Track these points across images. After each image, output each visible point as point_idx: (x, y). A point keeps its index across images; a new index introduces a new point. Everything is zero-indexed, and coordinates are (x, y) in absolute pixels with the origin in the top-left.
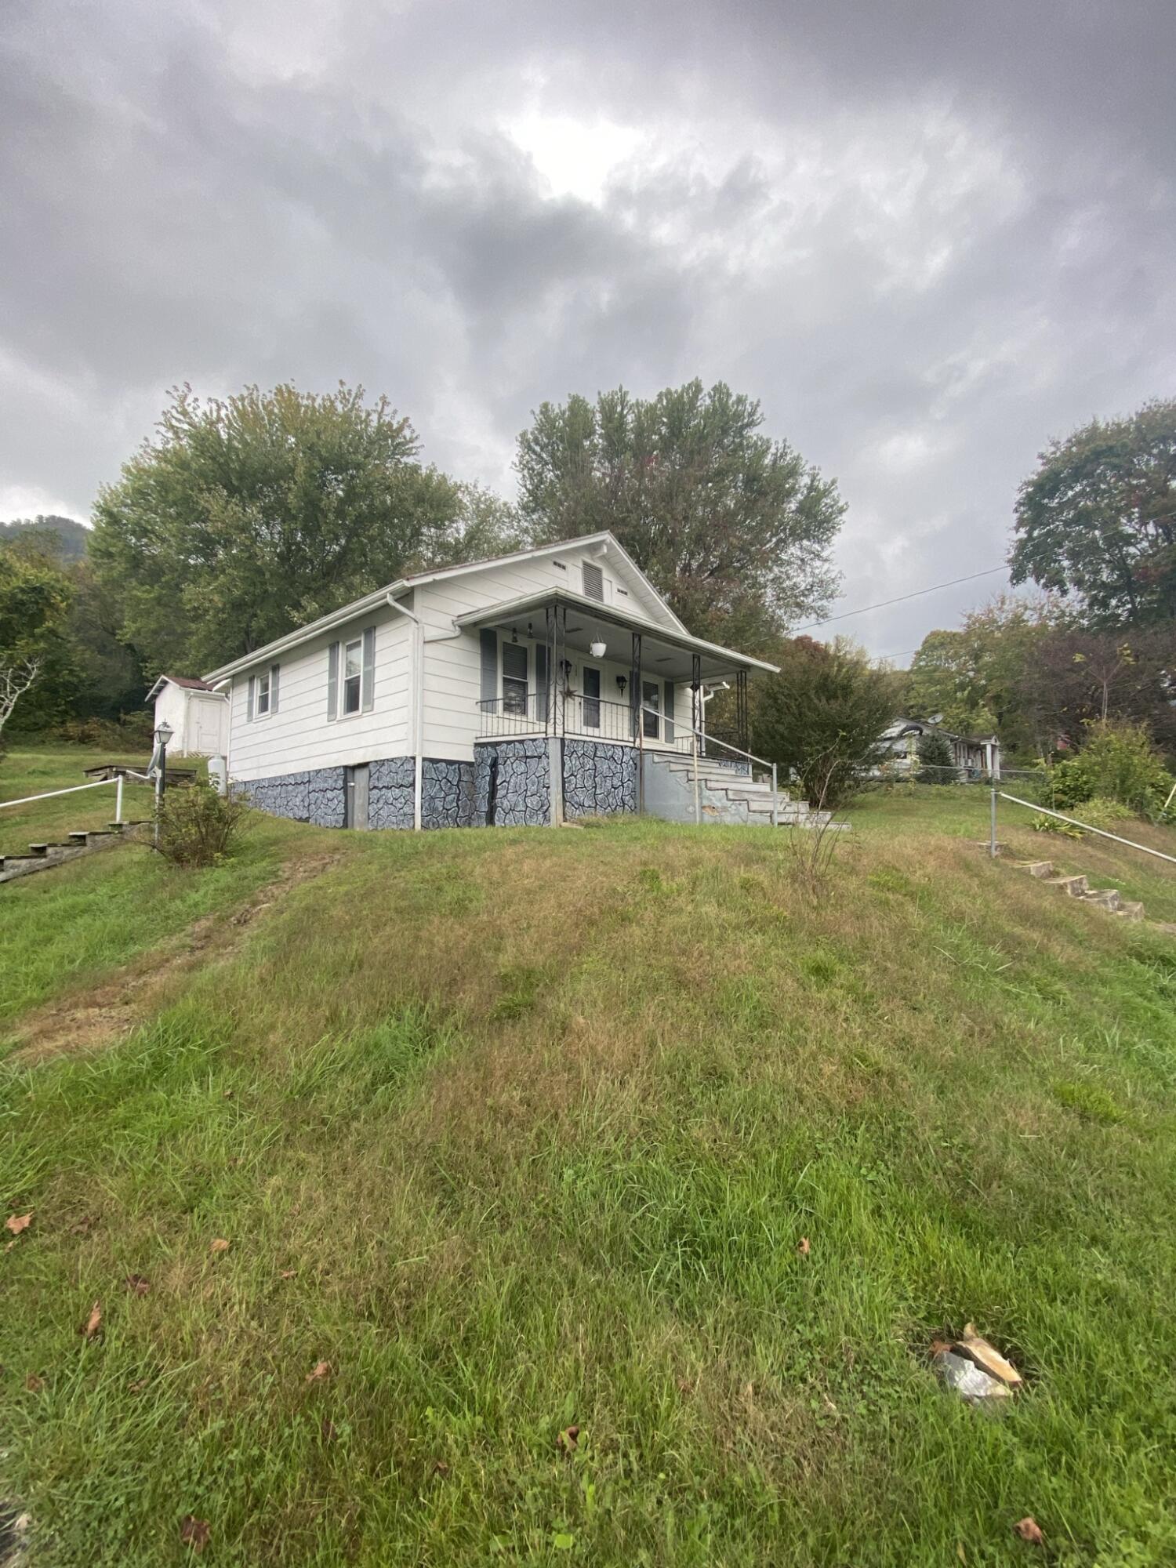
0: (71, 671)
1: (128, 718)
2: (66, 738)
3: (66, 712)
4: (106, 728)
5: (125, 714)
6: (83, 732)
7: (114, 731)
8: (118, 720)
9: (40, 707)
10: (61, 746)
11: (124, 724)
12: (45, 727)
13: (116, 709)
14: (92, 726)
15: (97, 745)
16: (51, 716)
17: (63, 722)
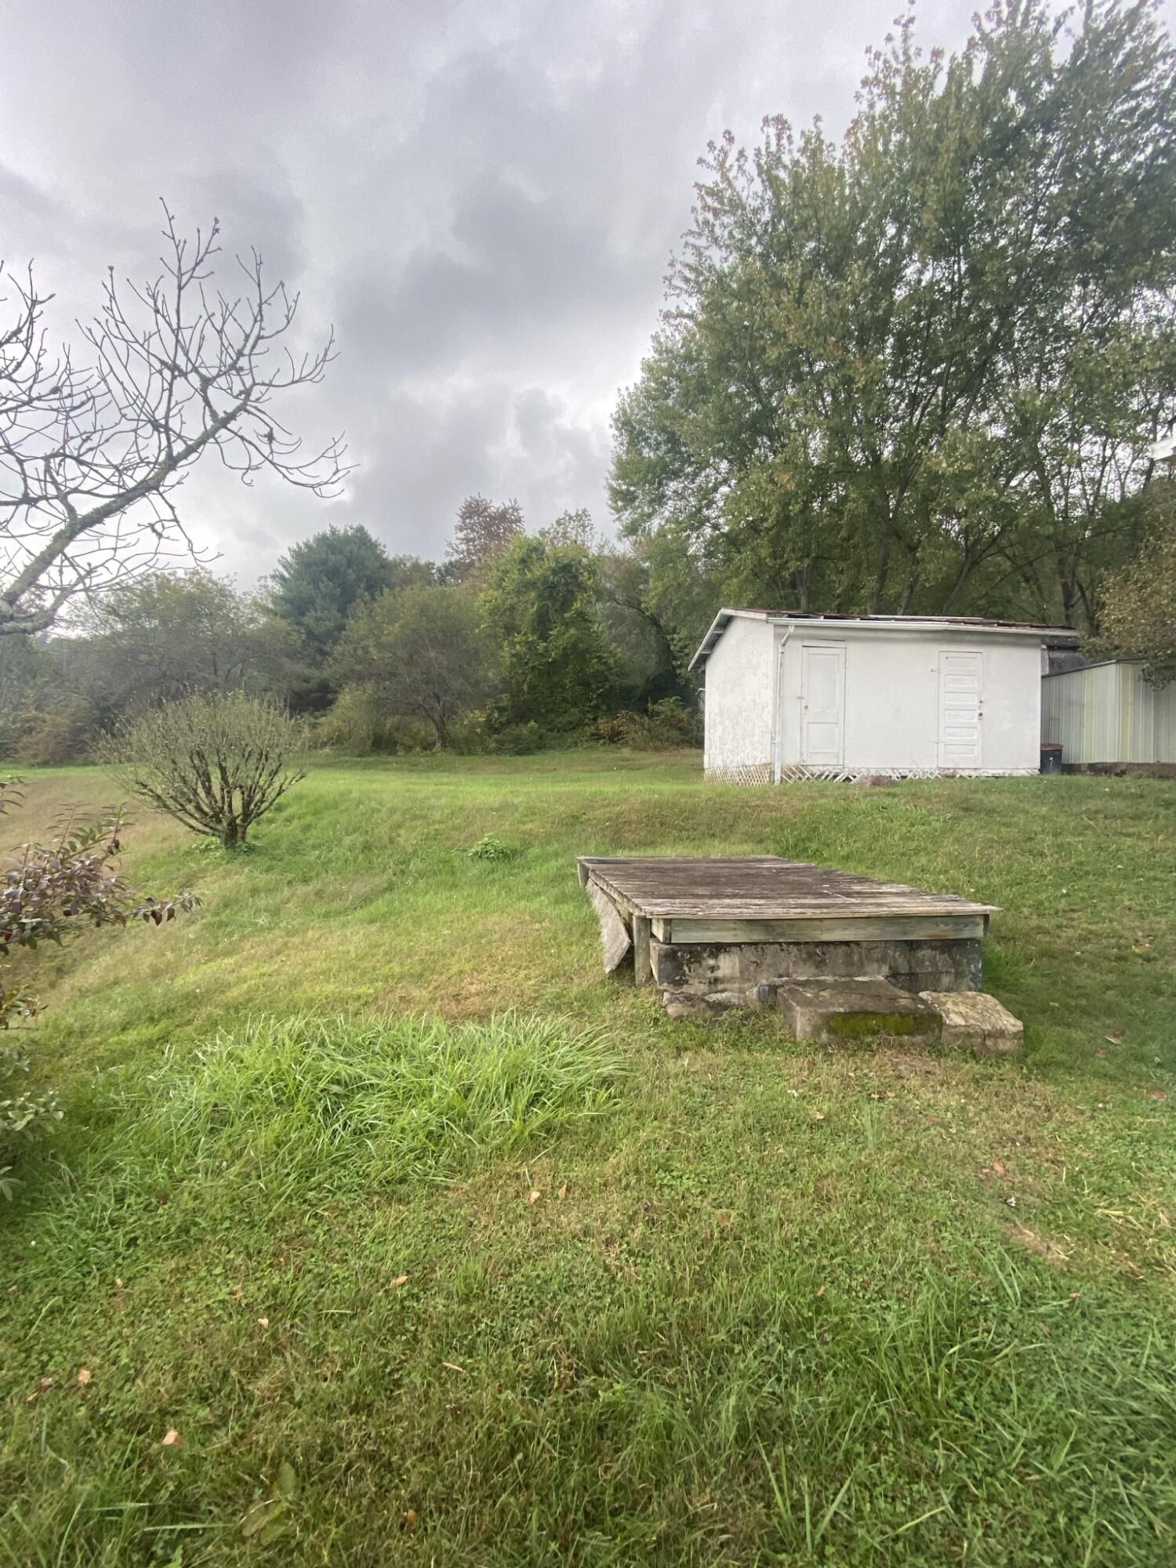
0: (600, 658)
1: (657, 708)
2: (597, 737)
3: (597, 707)
4: (634, 722)
5: (654, 703)
6: (612, 728)
7: (642, 725)
8: (646, 711)
9: (575, 704)
10: (591, 747)
11: (652, 715)
12: (578, 725)
13: (643, 700)
14: (621, 721)
15: (626, 744)
16: (584, 713)
17: (595, 719)
